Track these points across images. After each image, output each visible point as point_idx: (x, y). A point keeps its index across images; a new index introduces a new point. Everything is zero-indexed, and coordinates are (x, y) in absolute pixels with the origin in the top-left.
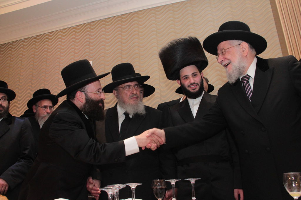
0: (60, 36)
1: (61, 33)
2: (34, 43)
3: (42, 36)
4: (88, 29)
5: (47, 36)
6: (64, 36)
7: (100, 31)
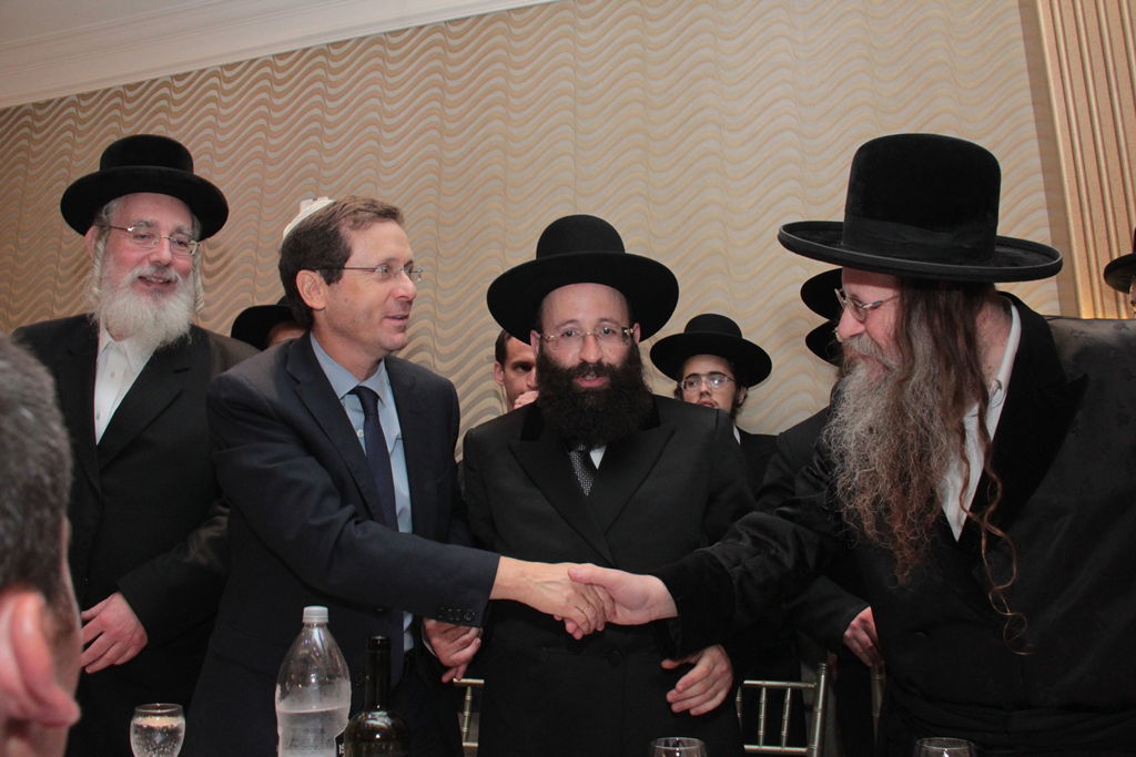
0: (213, 93)
1: (215, 80)
2: (117, 112)
3: (147, 87)
4: (320, 72)
5: (165, 90)
6: (226, 93)
7: (361, 82)
